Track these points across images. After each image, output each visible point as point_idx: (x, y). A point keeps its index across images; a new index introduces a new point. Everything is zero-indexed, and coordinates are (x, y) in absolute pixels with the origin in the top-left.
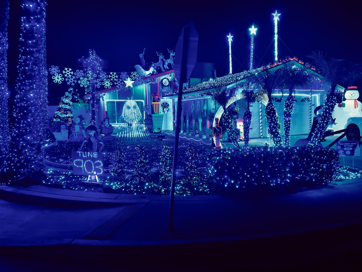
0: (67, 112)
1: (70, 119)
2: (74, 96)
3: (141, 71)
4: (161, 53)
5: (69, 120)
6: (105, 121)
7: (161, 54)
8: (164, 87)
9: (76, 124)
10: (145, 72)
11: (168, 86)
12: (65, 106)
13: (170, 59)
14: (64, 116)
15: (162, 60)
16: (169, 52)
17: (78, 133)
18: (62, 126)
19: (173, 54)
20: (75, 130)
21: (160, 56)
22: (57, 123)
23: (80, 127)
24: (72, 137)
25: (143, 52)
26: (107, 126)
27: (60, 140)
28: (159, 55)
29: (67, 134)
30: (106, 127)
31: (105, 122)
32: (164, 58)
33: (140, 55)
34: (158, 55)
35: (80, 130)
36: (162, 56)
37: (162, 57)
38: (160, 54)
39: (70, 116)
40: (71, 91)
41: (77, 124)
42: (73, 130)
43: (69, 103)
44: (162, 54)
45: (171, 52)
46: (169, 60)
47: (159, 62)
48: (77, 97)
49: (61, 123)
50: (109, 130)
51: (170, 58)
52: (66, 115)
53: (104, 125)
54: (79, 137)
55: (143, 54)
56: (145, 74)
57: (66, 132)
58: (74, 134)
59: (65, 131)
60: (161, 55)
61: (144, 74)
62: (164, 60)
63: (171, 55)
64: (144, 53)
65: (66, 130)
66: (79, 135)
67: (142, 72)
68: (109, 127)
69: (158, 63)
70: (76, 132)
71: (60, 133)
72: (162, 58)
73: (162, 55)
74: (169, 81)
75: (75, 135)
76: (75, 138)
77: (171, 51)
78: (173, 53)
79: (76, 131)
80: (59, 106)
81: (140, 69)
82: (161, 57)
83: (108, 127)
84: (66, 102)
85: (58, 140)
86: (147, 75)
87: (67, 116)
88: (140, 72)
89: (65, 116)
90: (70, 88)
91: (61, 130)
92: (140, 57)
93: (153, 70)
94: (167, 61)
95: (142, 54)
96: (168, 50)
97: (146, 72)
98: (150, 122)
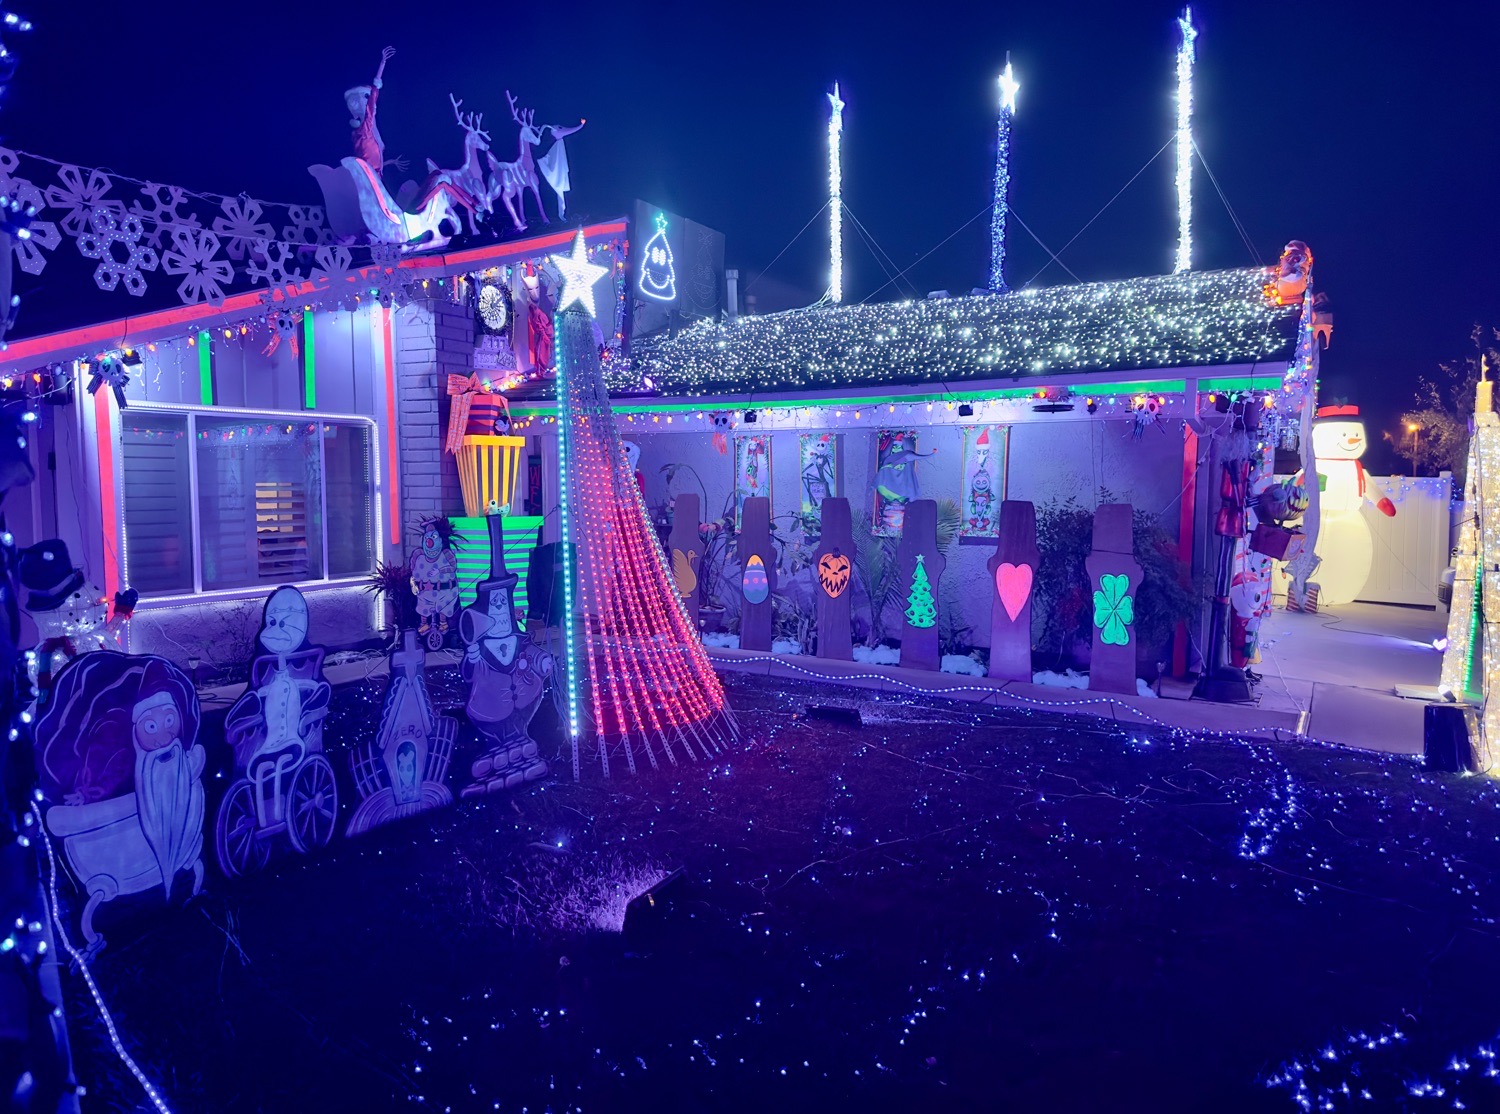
3: (376, 208)
4: (476, 113)
6: (492, 610)
7: (474, 119)
8: (486, 337)
9: (275, 664)
10: (398, 221)
11: (502, 332)
13: (520, 161)
15: (482, 156)
16: (516, 118)
17: (288, 757)
18: (139, 708)
19: (535, 133)
20: (265, 733)
21: (471, 129)
22: (96, 681)
23: (305, 694)
24: (235, 813)
25: (375, 75)
26: (503, 648)
27: (123, 891)
28: (465, 121)
29: (198, 795)
30: (499, 656)
31: (485, 611)
32: (491, 151)
33: (347, 94)
34: (461, 123)
35: (308, 728)
36: (479, 131)
37: (480, 134)
38: (470, 119)
41: (282, 663)
42: (250, 731)
44: (478, 122)
45: (522, 119)
46: (516, 165)
47: (466, 166)
49: (135, 670)
50: (513, 688)
51: (518, 155)
53: (481, 642)
54: (297, 802)
55: (374, 87)
56: (397, 234)
57: (183, 780)
58: (259, 782)
59: (173, 763)
60: (474, 125)
61: (392, 237)
62: (491, 158)
63: (522, 136)
64: (379, 84)
65: (186, 747)
66: (300, 786)
67: (384, 216)
68: (516, 657)
69: (461, 172)
70: (274, 757)
71: (126, 802)
72: (483, 146)
73: (482, 128)
74: (509, 304)
75: (268, 787)
76: (262, 821)
77: (524, 116)
78: (532, 126)
79: (270, 746)
81: (371, 191)
82: (475, 138)
83: (506, 661)
85: (109, 898)
86: (409, 243)
88: (369, 214)
91: (140, 754)
92: (353, 106)
93: (446, 216)
95: (367, 90)
96: (511, 102)
97: (404, 221)
98: (442, 572)
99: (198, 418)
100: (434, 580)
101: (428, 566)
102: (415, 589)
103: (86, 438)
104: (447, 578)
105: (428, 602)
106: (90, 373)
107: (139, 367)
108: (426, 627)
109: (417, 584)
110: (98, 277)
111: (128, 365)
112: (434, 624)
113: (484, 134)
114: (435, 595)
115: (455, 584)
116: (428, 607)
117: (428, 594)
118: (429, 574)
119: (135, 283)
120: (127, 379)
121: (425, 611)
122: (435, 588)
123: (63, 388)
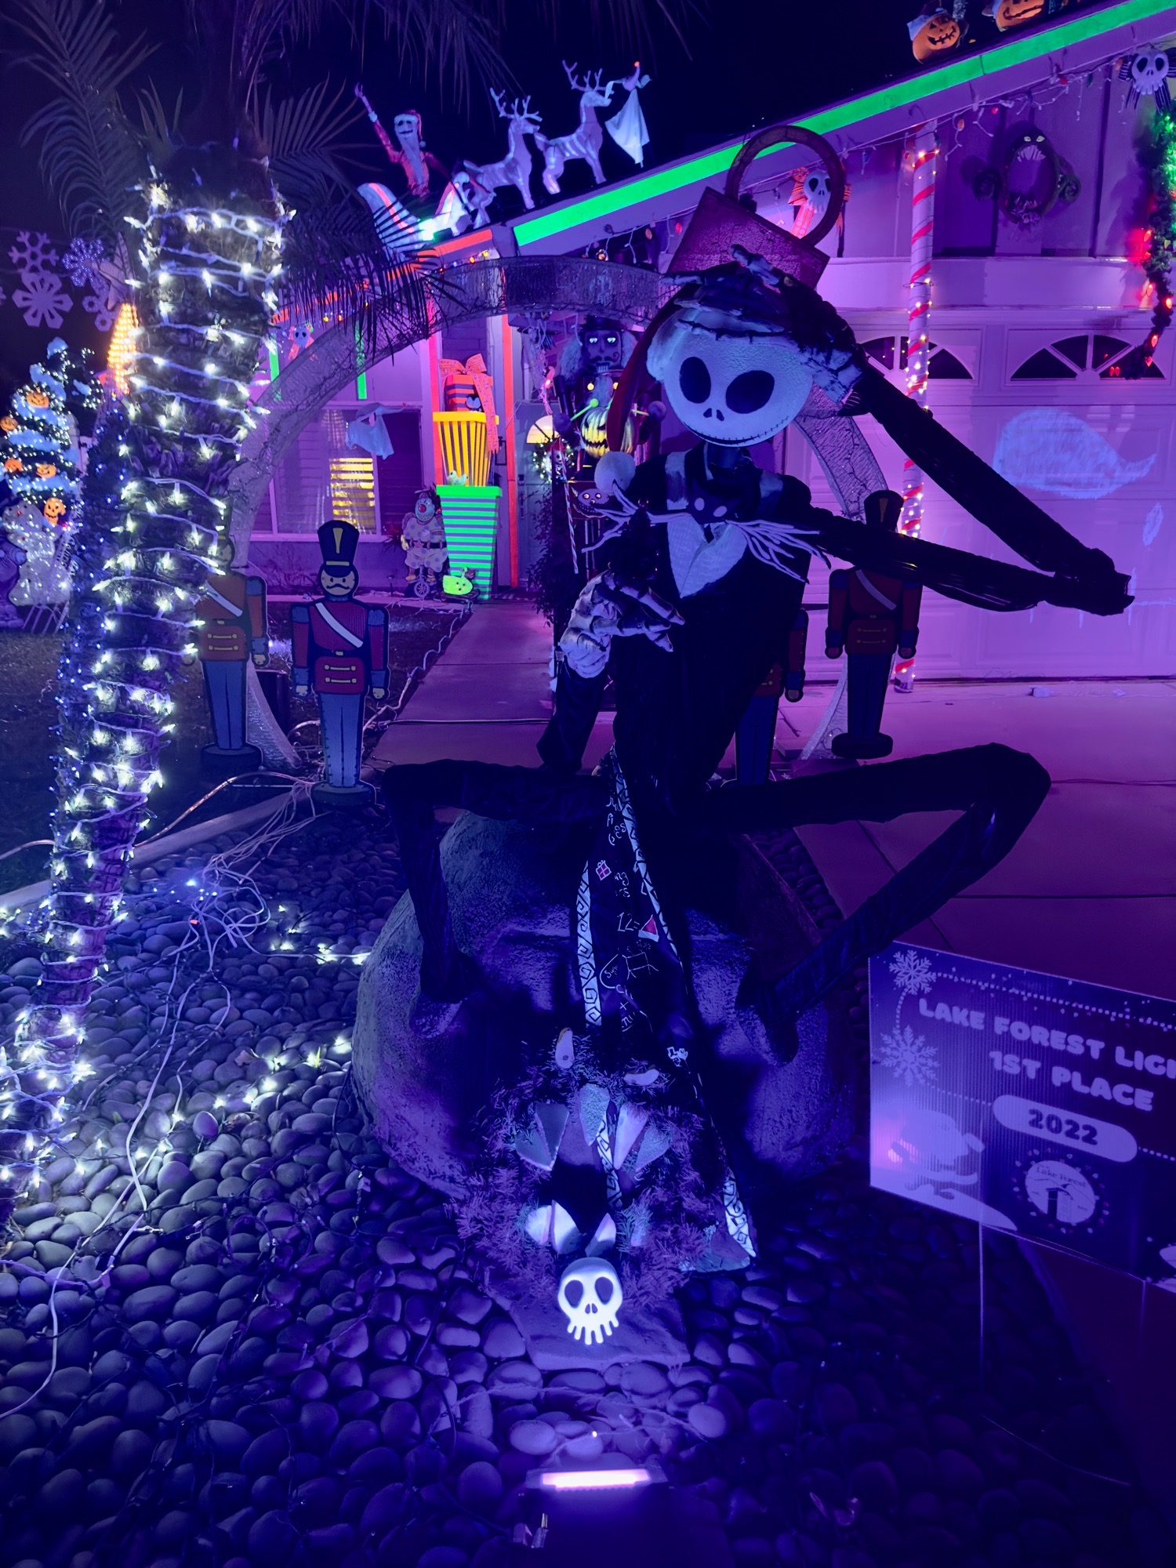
0: (35, 469)
2: (75, 383)
4: (522, 98)
5: (50, 507)
7: (520, 104)
10: (411, 229)
13: (579, 131)
14: (19, 489)
15: (529, 140)
16: (574, 85)
19: (602, 93)
21: (516, 116)
28: (509, 110)
32: (540, 131)
34: (503, 114)
36: (526, 115)
37: (528, 120)
38: (515, 107)
39: (50, 489)
40: (61, 355)
43: (42, 420)
44: (525, 106)
45: (584, 85)
47: (511, 155)
48: (91, 386)
51: (578, 123)
52: (27, 480)
56: (412, 240)
60: (521, 112)
61: (407, 242)
63: (583, 102)
69: (500, 165)
72: (530, 129)
73: (529, 112)
77: (587, 80)
78: (597, 88)
82: (521, 124)
84: (31, 417)
87: (37, 486)
89: (27, 487)
94: (562, 150)
96: (569, 71)
97: (417, 228)
98: (433, 533)
100: (425, 540)
101: (420, 528)
102: (405, 545)
104: (436, 539)
105: (417, 557)
108: (414, 577)
109: (407, 541)
112: (421, 575)
113: (534, 116)
114: (424, 552)
115: (445, 544)
116: (417, 561)
117: (417, 551)
118: (419, 534)
121: (414, 564)
122: (425, 546)
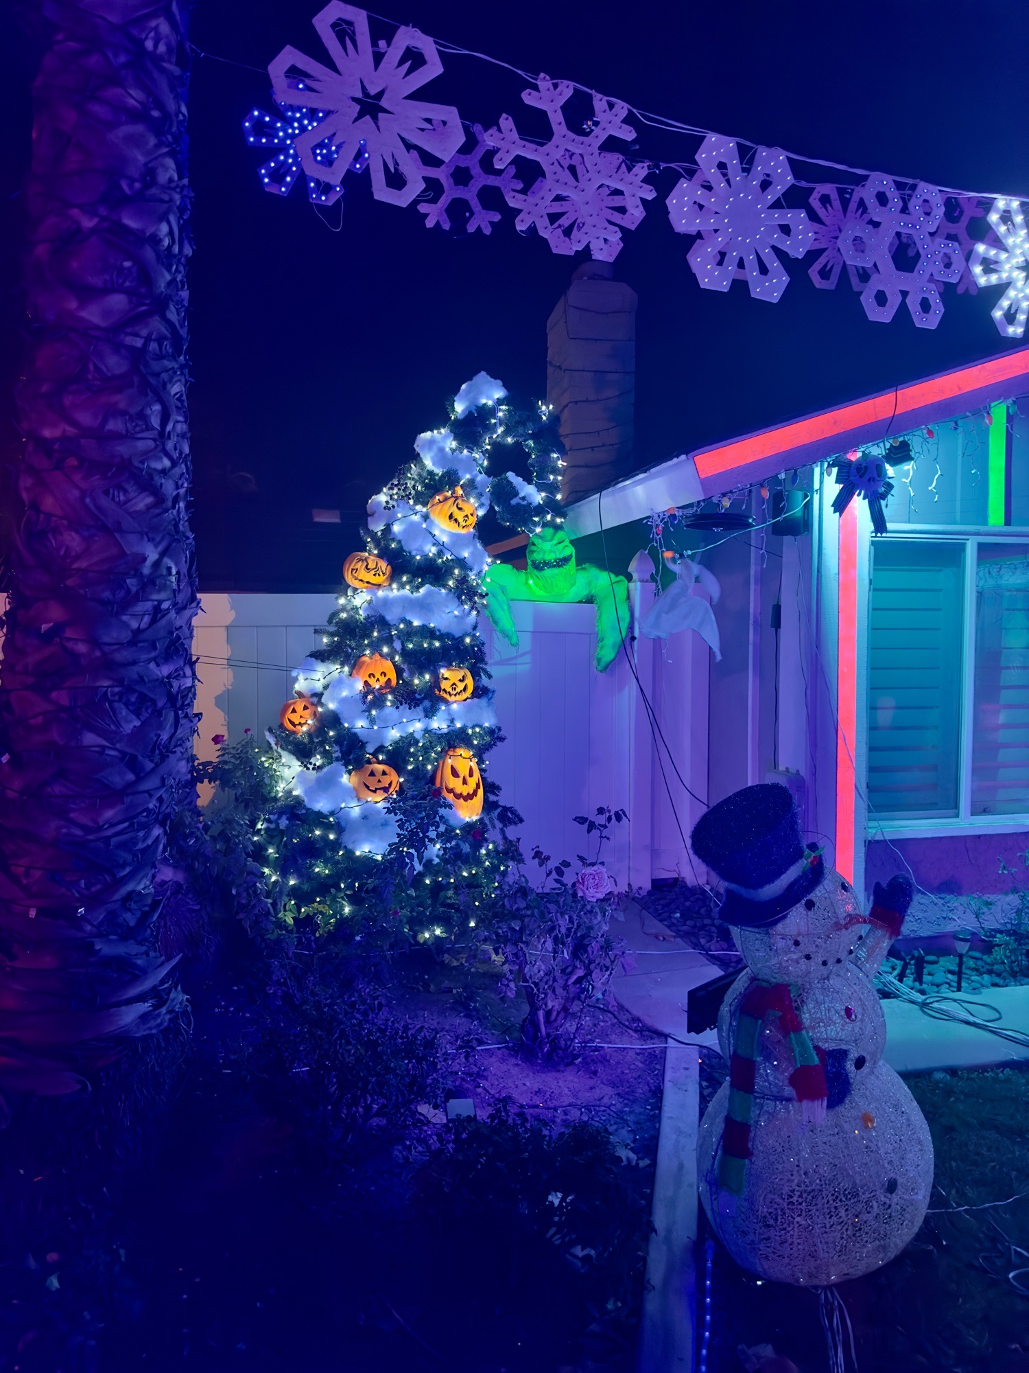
0: (437, 679)
1: (463, 760)
2: (511, 475)
5: (455, 773)
12: (423, 606)
14: (394, 734)
39: (463, 730)
40: (489, 412)
43: (461, 563)
48: (540, 488)
52: (430, 713)
80: (342, 601)
84: (432, 551)
87: (438, 724)
89: (417, 727)
90: (469, 378)
99: (982, 548)
103: (824, 585)
106: (837, 482)
107: (908, 467)
110: (867, 301)
111: (892, 465)
119: (925, 306)
120: (890, 486)
123: (797, 511)
